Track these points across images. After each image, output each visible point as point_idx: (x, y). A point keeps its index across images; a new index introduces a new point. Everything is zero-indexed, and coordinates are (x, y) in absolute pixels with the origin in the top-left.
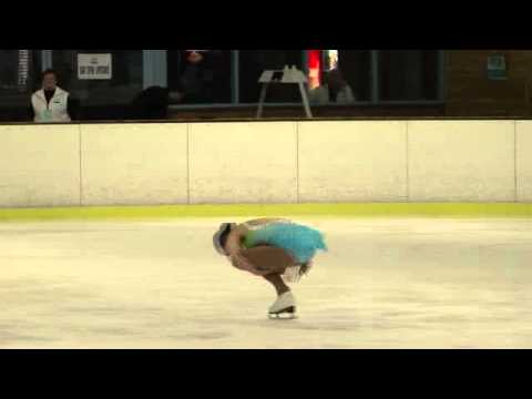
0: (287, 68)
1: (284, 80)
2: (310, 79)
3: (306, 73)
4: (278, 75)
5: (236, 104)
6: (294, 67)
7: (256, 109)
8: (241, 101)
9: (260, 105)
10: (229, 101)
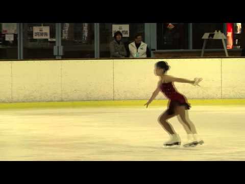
0: (216, 32)
1: (215, 37)
2: (228, 37)
3: (226, 34)
4: (212, 35)
5: (191, 49)
6: (220, 31)
7: (201, 52)
8: (193, 48)
9: (203, 50)
10: (188, 48)
